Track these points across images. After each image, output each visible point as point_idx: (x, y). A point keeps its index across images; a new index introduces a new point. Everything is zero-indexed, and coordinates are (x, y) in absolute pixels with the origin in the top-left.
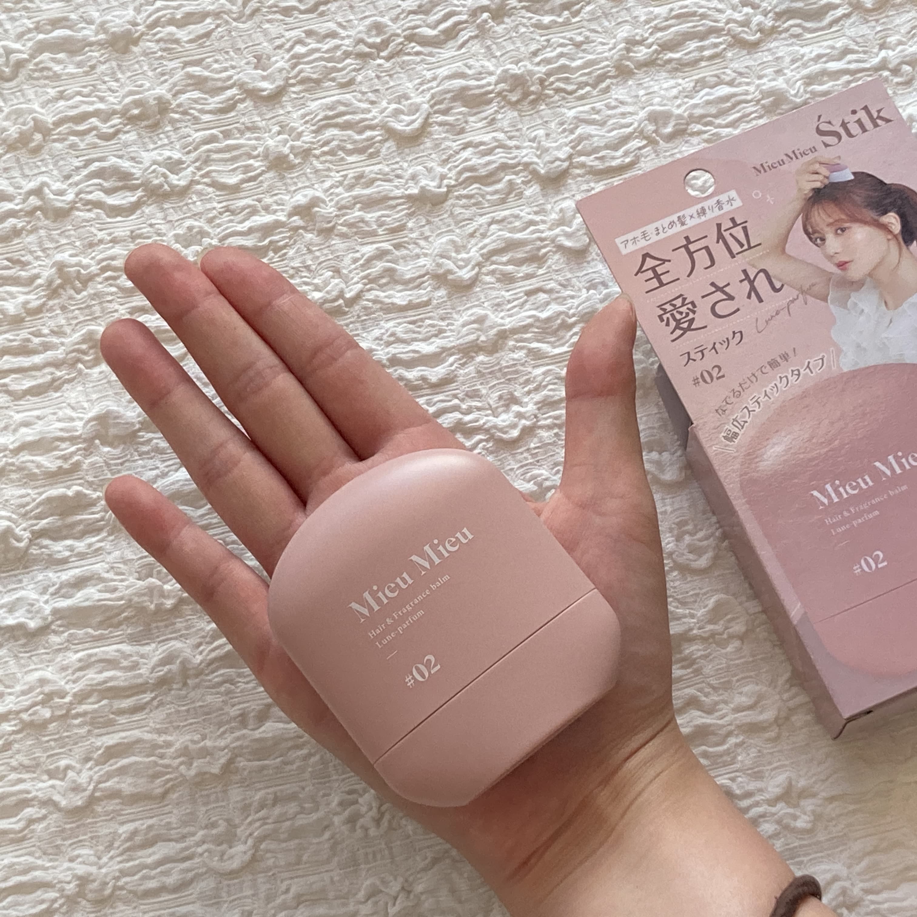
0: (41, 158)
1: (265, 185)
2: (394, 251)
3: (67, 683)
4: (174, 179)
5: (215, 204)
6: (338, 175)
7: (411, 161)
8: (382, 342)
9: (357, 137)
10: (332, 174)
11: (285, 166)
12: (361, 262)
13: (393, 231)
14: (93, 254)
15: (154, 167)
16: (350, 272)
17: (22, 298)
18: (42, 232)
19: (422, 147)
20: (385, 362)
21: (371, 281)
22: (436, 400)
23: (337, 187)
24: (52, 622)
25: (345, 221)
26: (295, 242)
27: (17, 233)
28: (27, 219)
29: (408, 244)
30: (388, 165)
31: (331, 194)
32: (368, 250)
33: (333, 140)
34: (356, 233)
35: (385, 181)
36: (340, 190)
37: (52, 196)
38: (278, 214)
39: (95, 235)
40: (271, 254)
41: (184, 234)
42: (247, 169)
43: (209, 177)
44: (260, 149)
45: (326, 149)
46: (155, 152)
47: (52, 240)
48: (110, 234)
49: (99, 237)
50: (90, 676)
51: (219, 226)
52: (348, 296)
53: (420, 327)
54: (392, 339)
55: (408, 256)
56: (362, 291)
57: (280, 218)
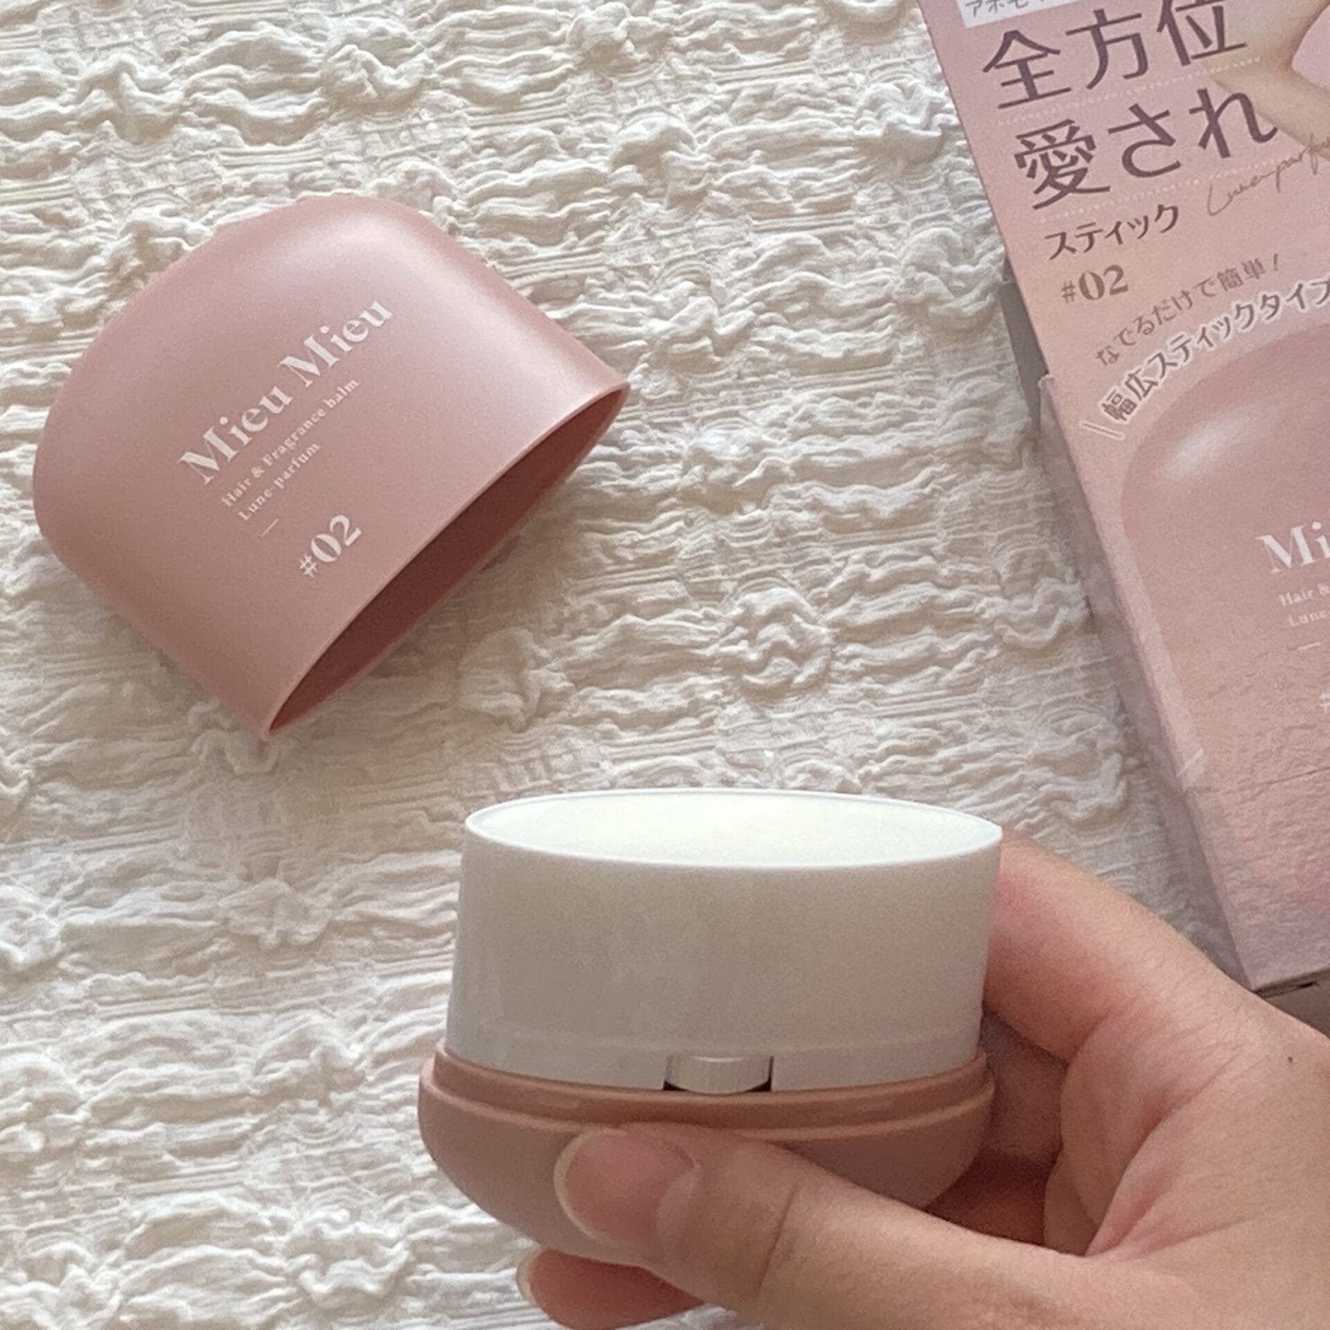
0: (121, 15)
1: (571, 99)
2: (824, 249)
3: (81, 1081)
4: (386, 75)
5: (466, 131)
6: (720, 89)
7: (872, 72)
8: (784, 431)
9: (767, 17)
10: (708, 87)
11: (614, 62)
12: (755, 266)
13: (824, 209)
14: (210, 215)
15: (348, 48)
16: (729, 285)
17: (57, 292)
18: (111, 164)
19: (897, 45)
20: (787, 470)
21: (773, 306)
22: (885, 554)
23: (717, 113)
24: (61, 956)
25: (728, 181)
26: (624, 215)
27: (59, 160)
28: (84, 135)
29: (855, 237)
30: (824, 77)
31: (704, 127)
32: (771, 244)
33: (716, 18)
34: (748, 208)
35: (815, 107)
36: (723, 119)
37: (137, 93)
38: (593, 158)
39: (217, 176)
40: (571, 237)
41: (398, 187)
42: (538, 64)
43: (456, 76)
44: (567, 28)
45: (700, 35)
46: (354, 18)
47: (130, 181)
48: (247, 177)
49: (225, 182)
50: (130, 1071)
51: (471, 173)
52: (722, 331)
53: (864, 405)
54: (805, 425)
55: (851, 261)
56: (750, 325)
57: (594, 166)
